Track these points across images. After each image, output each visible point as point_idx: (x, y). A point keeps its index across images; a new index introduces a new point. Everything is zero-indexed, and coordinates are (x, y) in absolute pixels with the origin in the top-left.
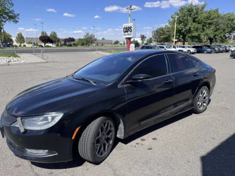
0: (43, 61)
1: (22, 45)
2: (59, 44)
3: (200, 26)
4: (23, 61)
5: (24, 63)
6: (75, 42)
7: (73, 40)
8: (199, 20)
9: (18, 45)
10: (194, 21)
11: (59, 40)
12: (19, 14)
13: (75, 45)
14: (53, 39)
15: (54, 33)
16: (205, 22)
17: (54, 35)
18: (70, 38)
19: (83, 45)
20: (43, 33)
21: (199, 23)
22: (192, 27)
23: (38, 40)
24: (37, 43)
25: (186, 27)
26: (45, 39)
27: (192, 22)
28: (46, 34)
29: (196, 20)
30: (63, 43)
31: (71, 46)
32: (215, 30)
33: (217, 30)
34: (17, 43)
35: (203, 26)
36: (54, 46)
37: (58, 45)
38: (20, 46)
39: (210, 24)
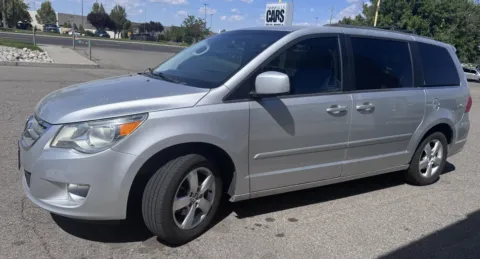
0: (92, 63)
2: (129, 34)
3: (426, 24)
4: (49, 59)
5: (50, 65)
6: (162, 33)
7: (158, 27)
8: (425, 11)
9: (40, 26)
10: (415, 12)
11: (129, 25)
13: (162, 39)
14: (116, 21)
15: (121, 8)
16: (436, 17)
17: (120, 12)
18: (152, 23)
19: (179, 40)
20: (96, 6)
21: (424, 17)
22: (410, 23)
23: (85, 21)
24: (81, 28)
25: (398, 23)
26: (102, 21)
27: (409, 12)
28: (102, 9)
29: (419, 10)
30: (137, 31)
31: (152, 39)
32: (458, 34)
33: (462, 35)
34: (39, 22)
35: (433, 24)
36: (118, 36)
37: (126, 36)
39: (449, 21)
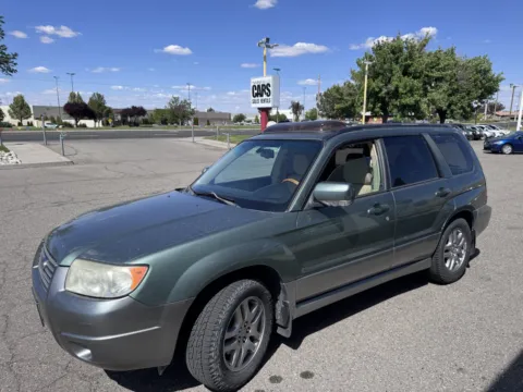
0: (64, 159)
1: (25, 122)
2: (110, 121)
3: (417, 83)
4: (15, 160)
5: (16, 166)
6: (146, 117)
7: (140, 111)
8: (416, 71)
9: (15, 122)
10: (405, 73)
11: (109, 112)
12: (16, 55)
13: (146, 122)
14: (95, 109)
15: (99, 96)
16: (427, 76)
17: (98, 101)
18: (134, 108)
19: (164, 122)
20: (73, 96)
21: (415, 78)
22: (401, 85)
23: (62, 112)
24: (59, 119)
25: (389, 86)
26: (77, 109)
27: (400, 74)
28: (80, 98)
29: (412, 69)
30: (119, 117)
31: (136, 125)
32: (450, 91)
33: (454, 92)
34: (13, 117)
35: (425, 83)
36: (99, 124)
37: (108, 124)
38: (20, 124)
39: (439, 79)
